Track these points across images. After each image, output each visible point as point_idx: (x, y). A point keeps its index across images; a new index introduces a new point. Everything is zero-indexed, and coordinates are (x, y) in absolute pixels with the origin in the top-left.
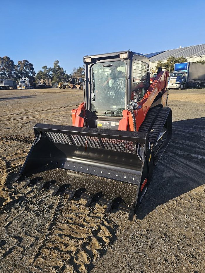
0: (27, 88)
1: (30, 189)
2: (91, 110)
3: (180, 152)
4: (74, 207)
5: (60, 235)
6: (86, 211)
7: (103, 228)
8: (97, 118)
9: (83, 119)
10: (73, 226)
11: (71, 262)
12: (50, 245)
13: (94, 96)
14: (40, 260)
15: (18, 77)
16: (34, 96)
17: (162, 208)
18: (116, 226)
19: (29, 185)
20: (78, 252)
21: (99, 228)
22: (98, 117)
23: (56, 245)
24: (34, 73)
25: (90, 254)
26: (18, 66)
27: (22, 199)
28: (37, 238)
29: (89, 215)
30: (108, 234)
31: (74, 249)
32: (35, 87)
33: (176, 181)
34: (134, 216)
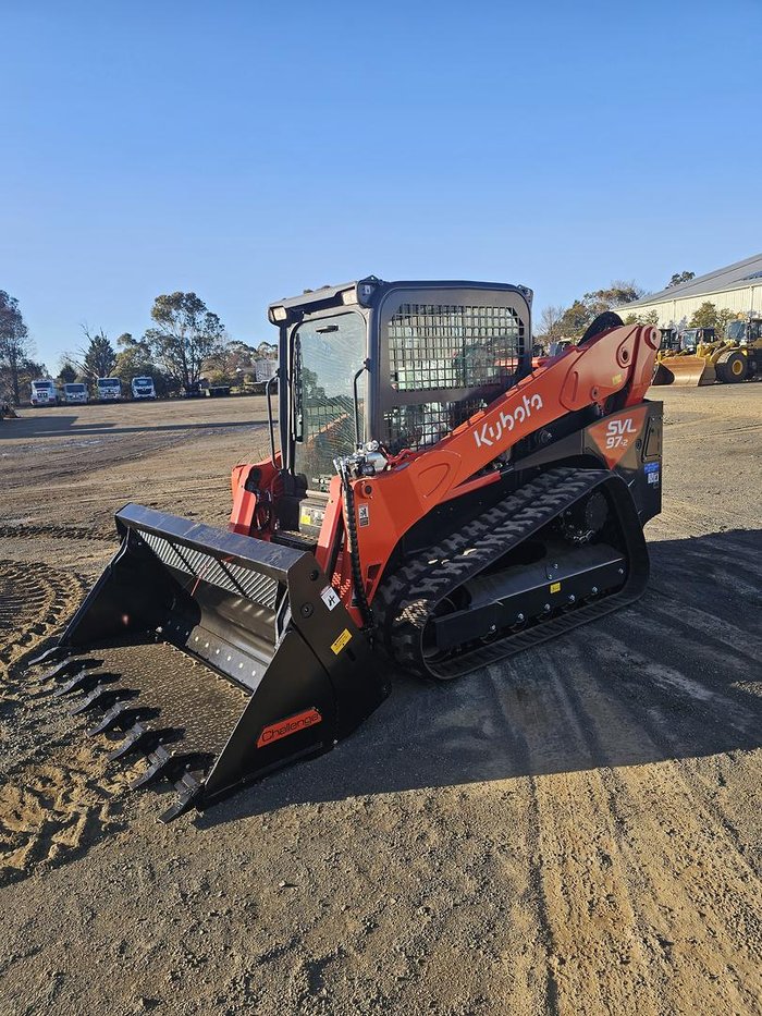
1: (49, 687)
2: (293, 472)
6: (98, 770)
7: (82, 822)
8: (306, 497)
9: (253, 499)
13: (299, 426)
22: (307, 492)
29: (91, 783)
30: (74, 839)
34: (192, 815)
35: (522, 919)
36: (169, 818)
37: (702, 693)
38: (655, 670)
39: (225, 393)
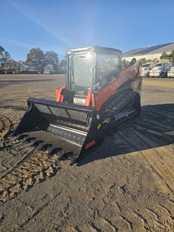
0: (51, 73)
1: (17, 141)
2: (71, 90)
3: (140, 128)
4: (39, 155)
5: (22, 169)
6: (46, 157)
7: (51, 168)
9: (63, 97)
10: (33, 165)
11: (21, 183)
12: (14, 173)
14: (4, 179)
15: (45, 64)
16: (53, 80)
17: (98, 162)
18: (59, 168)
19: (18, 139)
20: (27, 178)
21: (48, 168)
22: (75, 95)
23: (16, 173)
24: (58, 61)
25: (34, 180)
26: (45, 55)
27: (10, 146)
28: (8, 168)
29: (46, 160)
30: (52, 171)
31: (26, 176)
32: (57, 73)
33: (121, 146)
34: (75, 164)
35: (154, 175)
36: (71, 165)
37: (160, 134)
38: (149, 131)
39: (12, 73)
